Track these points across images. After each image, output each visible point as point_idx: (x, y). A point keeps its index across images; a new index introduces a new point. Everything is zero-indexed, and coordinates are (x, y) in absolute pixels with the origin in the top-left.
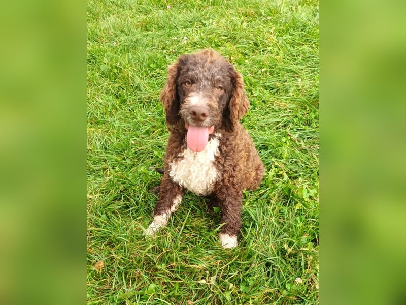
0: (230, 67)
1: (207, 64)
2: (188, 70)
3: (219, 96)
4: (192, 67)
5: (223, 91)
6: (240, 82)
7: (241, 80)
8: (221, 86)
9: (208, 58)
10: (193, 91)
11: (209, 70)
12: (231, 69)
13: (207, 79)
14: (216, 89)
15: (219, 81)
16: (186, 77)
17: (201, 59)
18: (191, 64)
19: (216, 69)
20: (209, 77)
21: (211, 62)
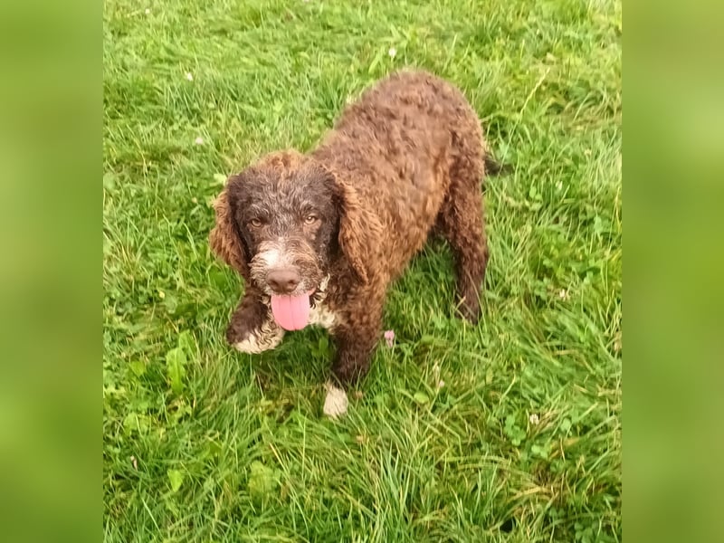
0: (328, 177)
1: (282, 183)
2: (250, 200)
3: (315, 231)
4: (255, 194)
5: (319, 221)
6: (351, 201)
7: (352, 197)
8: (313, 214)
9: (281, 171)
10: (267, 239)
11: (287, 194)
12: (331, 181)
13: (286, 211)
14: (307, 221)
15: (308, 208)
16: (249, 212)
17: (269, 176)
18: (252, 188)
19: (299, 190)
20: (289, 206)
21: (290, 178)
